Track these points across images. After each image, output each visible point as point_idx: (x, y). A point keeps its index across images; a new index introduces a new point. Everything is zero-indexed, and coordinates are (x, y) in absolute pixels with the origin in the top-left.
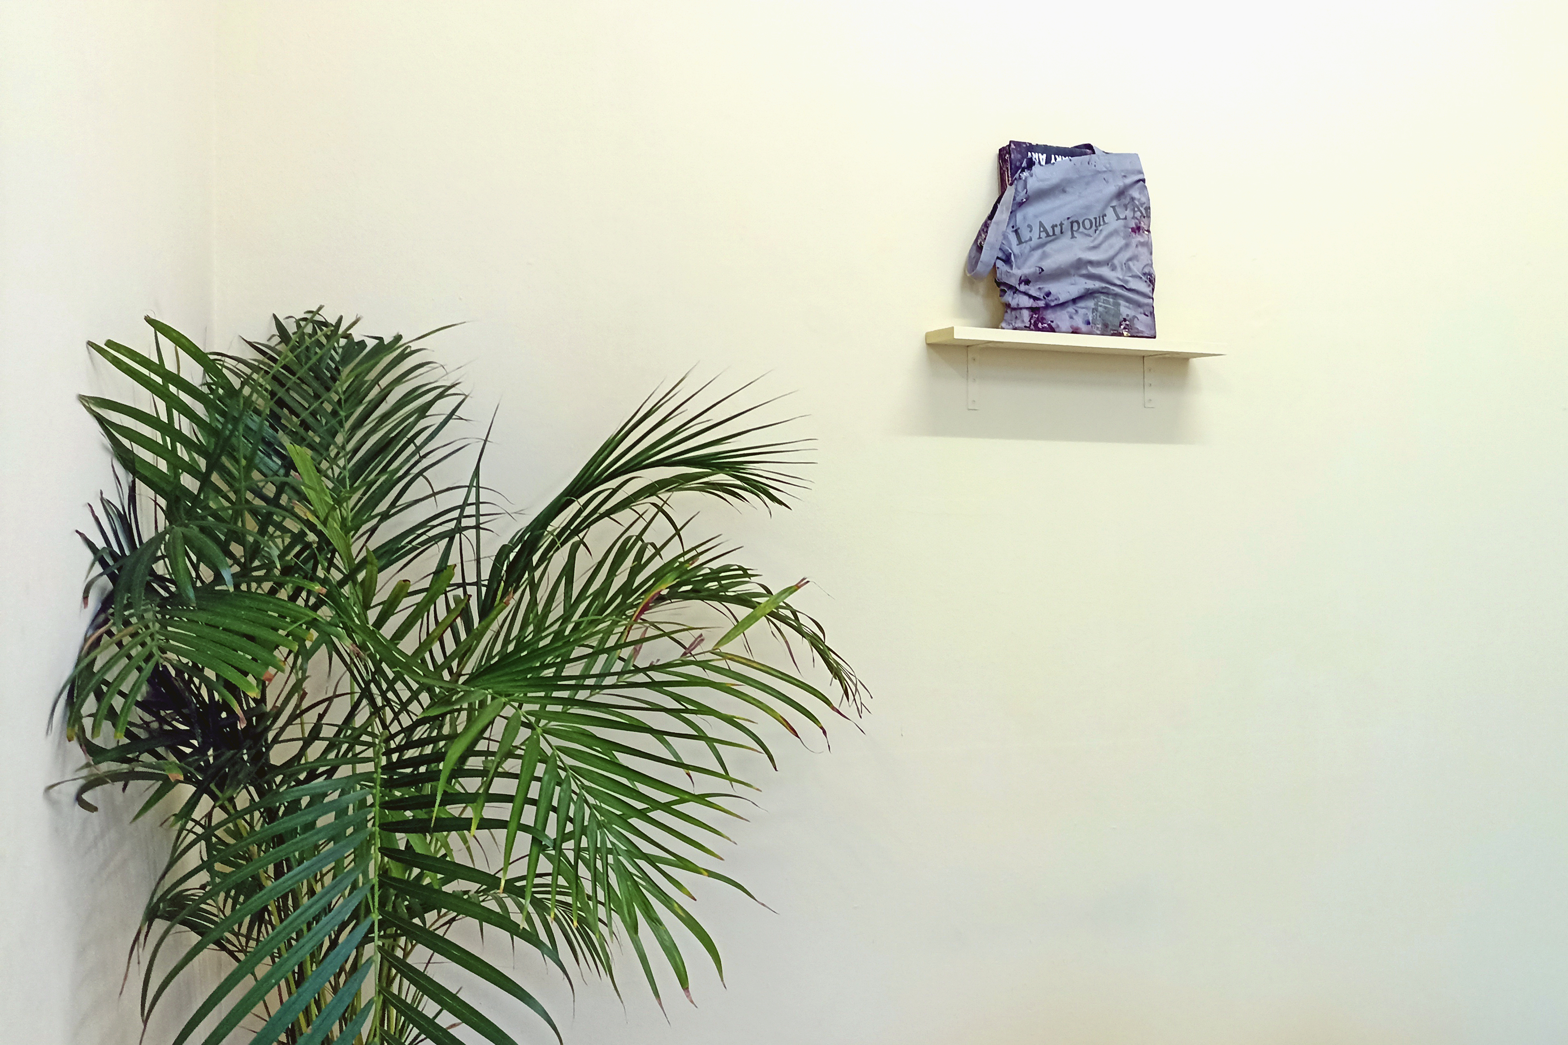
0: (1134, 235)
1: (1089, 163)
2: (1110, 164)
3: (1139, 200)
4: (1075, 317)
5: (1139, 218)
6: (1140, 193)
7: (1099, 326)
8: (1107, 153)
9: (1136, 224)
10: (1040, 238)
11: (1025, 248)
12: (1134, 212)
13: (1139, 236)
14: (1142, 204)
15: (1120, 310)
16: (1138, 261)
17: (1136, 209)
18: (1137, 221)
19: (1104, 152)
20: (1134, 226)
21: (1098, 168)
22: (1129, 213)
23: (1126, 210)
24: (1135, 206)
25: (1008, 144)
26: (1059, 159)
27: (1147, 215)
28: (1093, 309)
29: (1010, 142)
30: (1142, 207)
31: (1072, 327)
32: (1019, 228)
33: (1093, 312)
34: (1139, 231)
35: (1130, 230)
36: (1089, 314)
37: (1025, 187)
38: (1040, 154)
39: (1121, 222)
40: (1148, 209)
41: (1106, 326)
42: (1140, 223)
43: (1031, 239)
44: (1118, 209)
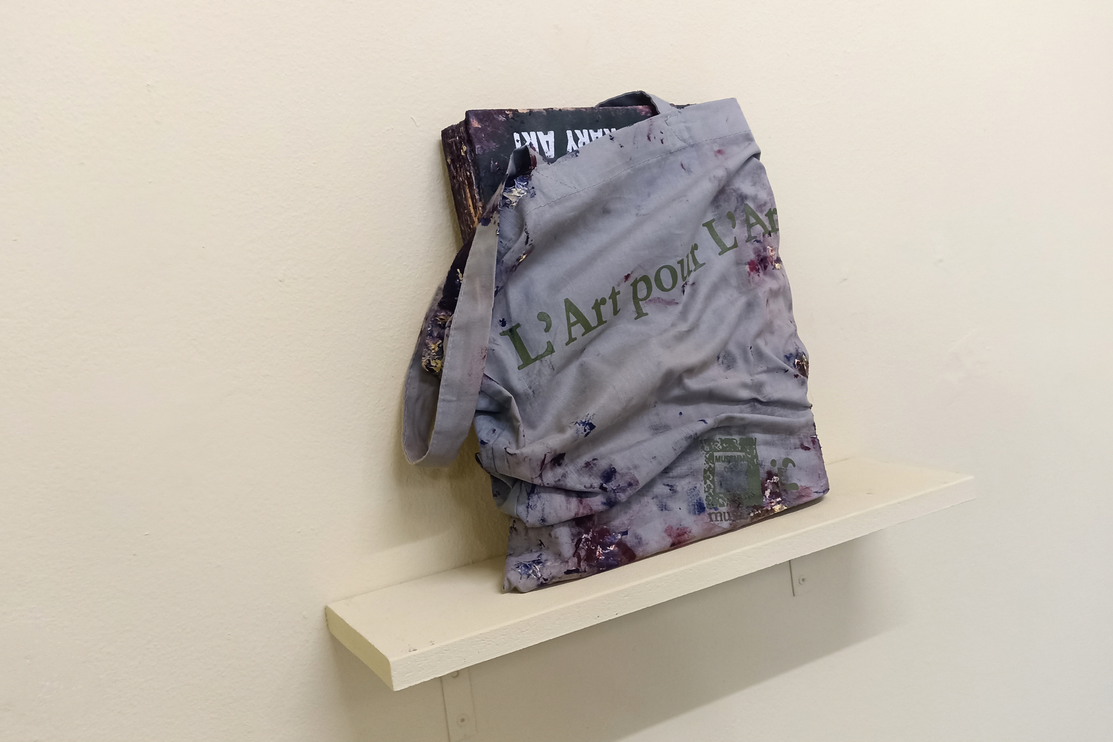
0: (756, 278)
1: (649, 138)
2: (688, 129)
3: (755, 199)
4: (671, 504)
5: (761, 238)
6: (754, 184)
7: (723, 509)
8: (679, 107)
9: (757, 253)
10: (571, 340)
11: (540, 373)
12: (750, 226)
13: (767, 279)
14: (761, 207)
15: (756, 456)
16: (772, 333)
17: (753, 220)
18: (757, 245)
19: (672, 105)
20: (752, 256)
21: (668, 144)
22: (740, 232)
23: (734, 227)
24: (749, 212)
25: (463, 118)
26: (583, 136)
27: (773, 230)
28: (705, 471)
29: (468, 113)
30: (761, 212)
31: (669, 531)
32: (518, 325)
33: (706, 478)
34: (765, 268)
35: (747, 268)
36: (698, 486)
37: (521, 225)
38: (540, 134)
39: (730, 255)
40: (772, 213)
41: (736, 502)
42: (765, 249)
43: (550, 350)
44: (719, 229)
